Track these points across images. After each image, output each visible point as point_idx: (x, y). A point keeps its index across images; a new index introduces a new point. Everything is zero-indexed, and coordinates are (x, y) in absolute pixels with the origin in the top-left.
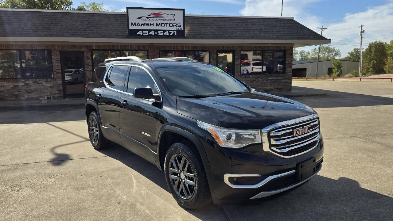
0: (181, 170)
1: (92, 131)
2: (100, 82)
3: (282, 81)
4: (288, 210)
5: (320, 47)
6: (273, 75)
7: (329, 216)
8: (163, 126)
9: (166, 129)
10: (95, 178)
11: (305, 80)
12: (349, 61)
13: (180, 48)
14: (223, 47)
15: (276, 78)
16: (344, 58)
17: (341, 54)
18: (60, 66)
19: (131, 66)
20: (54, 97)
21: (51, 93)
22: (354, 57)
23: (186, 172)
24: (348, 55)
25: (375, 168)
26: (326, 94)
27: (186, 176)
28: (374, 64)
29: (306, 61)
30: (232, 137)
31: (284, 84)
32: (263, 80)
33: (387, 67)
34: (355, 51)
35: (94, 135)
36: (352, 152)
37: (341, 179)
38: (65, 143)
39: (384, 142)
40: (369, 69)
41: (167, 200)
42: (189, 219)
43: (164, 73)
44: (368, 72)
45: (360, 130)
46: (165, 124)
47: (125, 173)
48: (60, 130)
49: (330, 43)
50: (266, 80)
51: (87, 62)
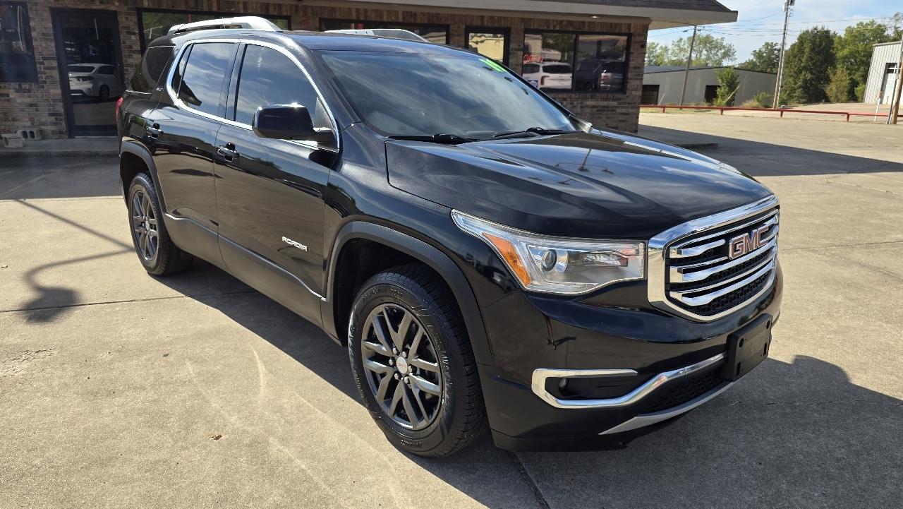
0: (400, 348)
1: (141, 226)
2: (158, 89)
3: (619, 111)
4: (687, 452)
5: (694, 36)
6: (597, 95)
7: (796, 471)
8: (345, 224)
9: (353, 231)
10: (149, 359)
11: (659, 112)
12: (752, 70)
13: (373, 15)
14: (482, 18)
15: (605, 103)
16: (742, 64)
17: (737, 55)
18: (54, 49)
19: (246, 45)
20: (41, 132)
21: (32, 120)
22: (766, 62)
23: (415, 355)
24: (752, 57)
25: (873, 331)
26: (716, 145)
27: (413, 367)
28: (805, 81)
29: (657, 68)
30: (558, 263)
31: (621, 118)
32: (575, 107)
33: (834, 88)
34: (767, 48)
35: (147, 237)
36: (806, 288)
37: (799, 360)
38: (66, 258)
39: (875, 264)
40: (793, 90)
41: (357, 428)
42: (420, 487)
43: (340, 66)
44: (792, 97)
45: (811, 232)
46: (350, 217)
47: (236, 344)
48: (55, 221)
49: (735, 20)
50: (581, 107)
51: (128, 43)
